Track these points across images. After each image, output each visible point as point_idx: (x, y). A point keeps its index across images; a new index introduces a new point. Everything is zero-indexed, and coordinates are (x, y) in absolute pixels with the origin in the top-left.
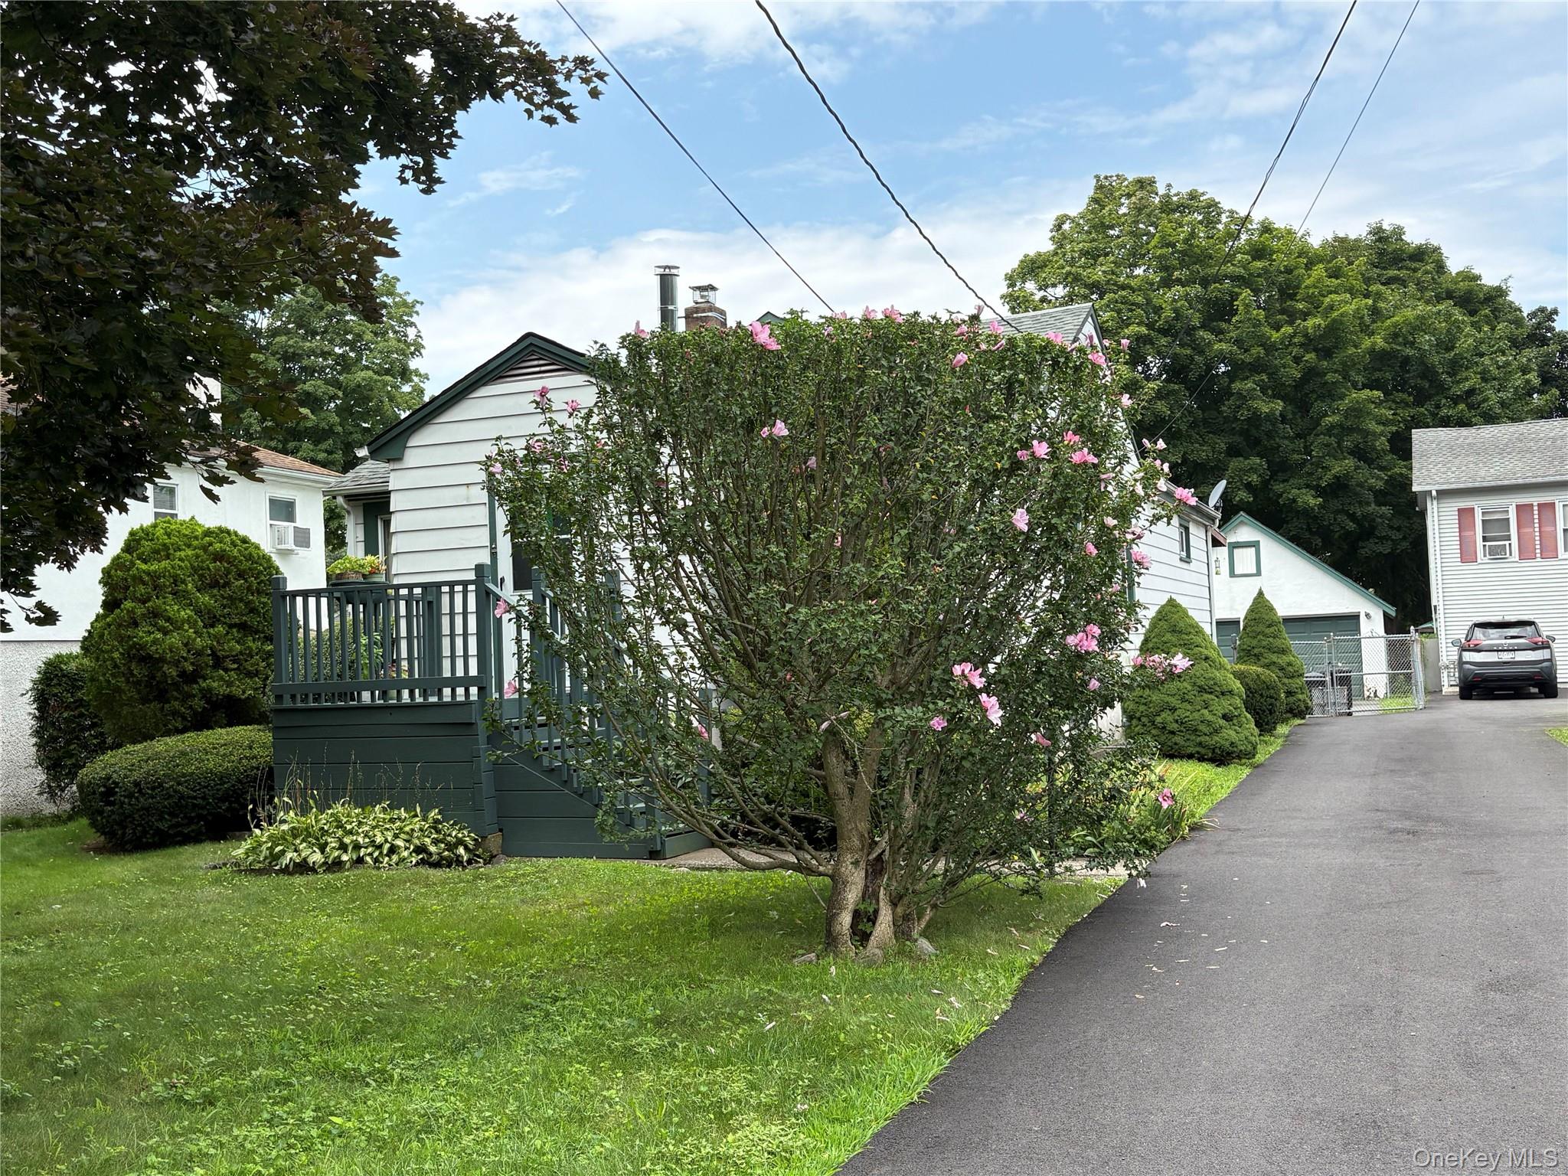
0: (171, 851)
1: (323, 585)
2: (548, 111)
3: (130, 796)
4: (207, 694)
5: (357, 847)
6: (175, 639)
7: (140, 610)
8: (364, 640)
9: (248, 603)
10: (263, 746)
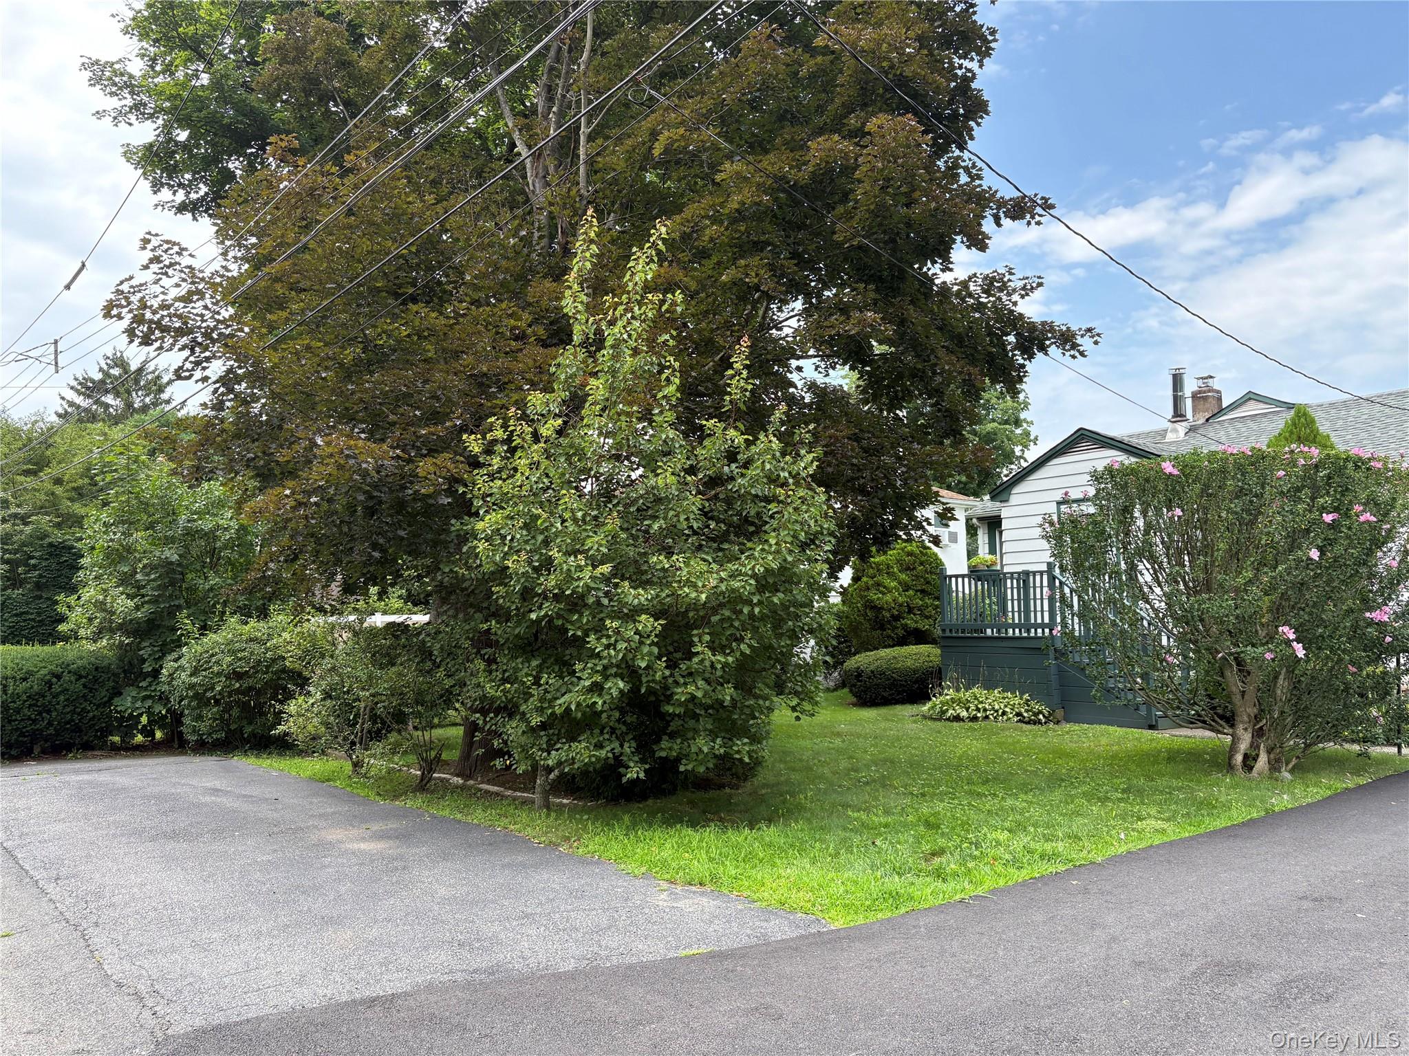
0: (890, 707)
1: (966, 572)
2: (1072, 352)
3: (870, 678)
4: (905, 627)
5: (985, 710)
6: (888, 598)
7: (871, 582)
8: (987, 601)
9: (925, 579)
10: (936, 656)
